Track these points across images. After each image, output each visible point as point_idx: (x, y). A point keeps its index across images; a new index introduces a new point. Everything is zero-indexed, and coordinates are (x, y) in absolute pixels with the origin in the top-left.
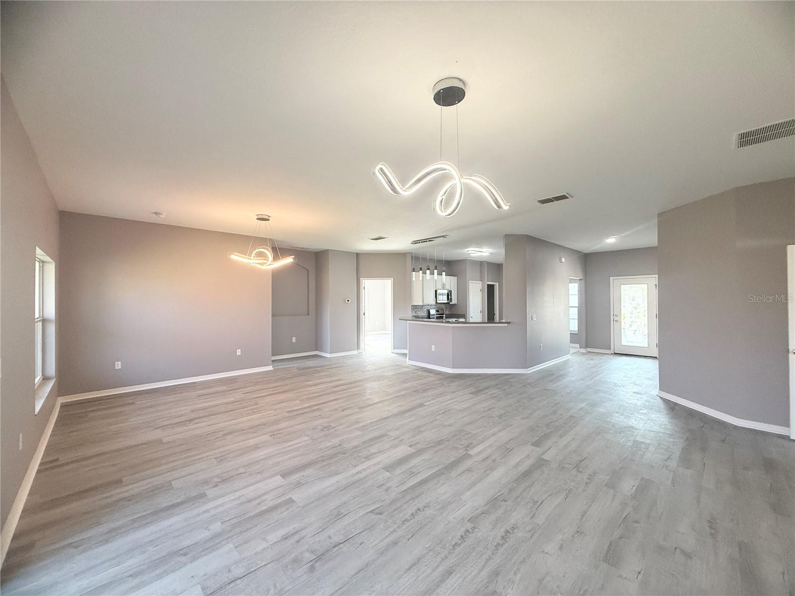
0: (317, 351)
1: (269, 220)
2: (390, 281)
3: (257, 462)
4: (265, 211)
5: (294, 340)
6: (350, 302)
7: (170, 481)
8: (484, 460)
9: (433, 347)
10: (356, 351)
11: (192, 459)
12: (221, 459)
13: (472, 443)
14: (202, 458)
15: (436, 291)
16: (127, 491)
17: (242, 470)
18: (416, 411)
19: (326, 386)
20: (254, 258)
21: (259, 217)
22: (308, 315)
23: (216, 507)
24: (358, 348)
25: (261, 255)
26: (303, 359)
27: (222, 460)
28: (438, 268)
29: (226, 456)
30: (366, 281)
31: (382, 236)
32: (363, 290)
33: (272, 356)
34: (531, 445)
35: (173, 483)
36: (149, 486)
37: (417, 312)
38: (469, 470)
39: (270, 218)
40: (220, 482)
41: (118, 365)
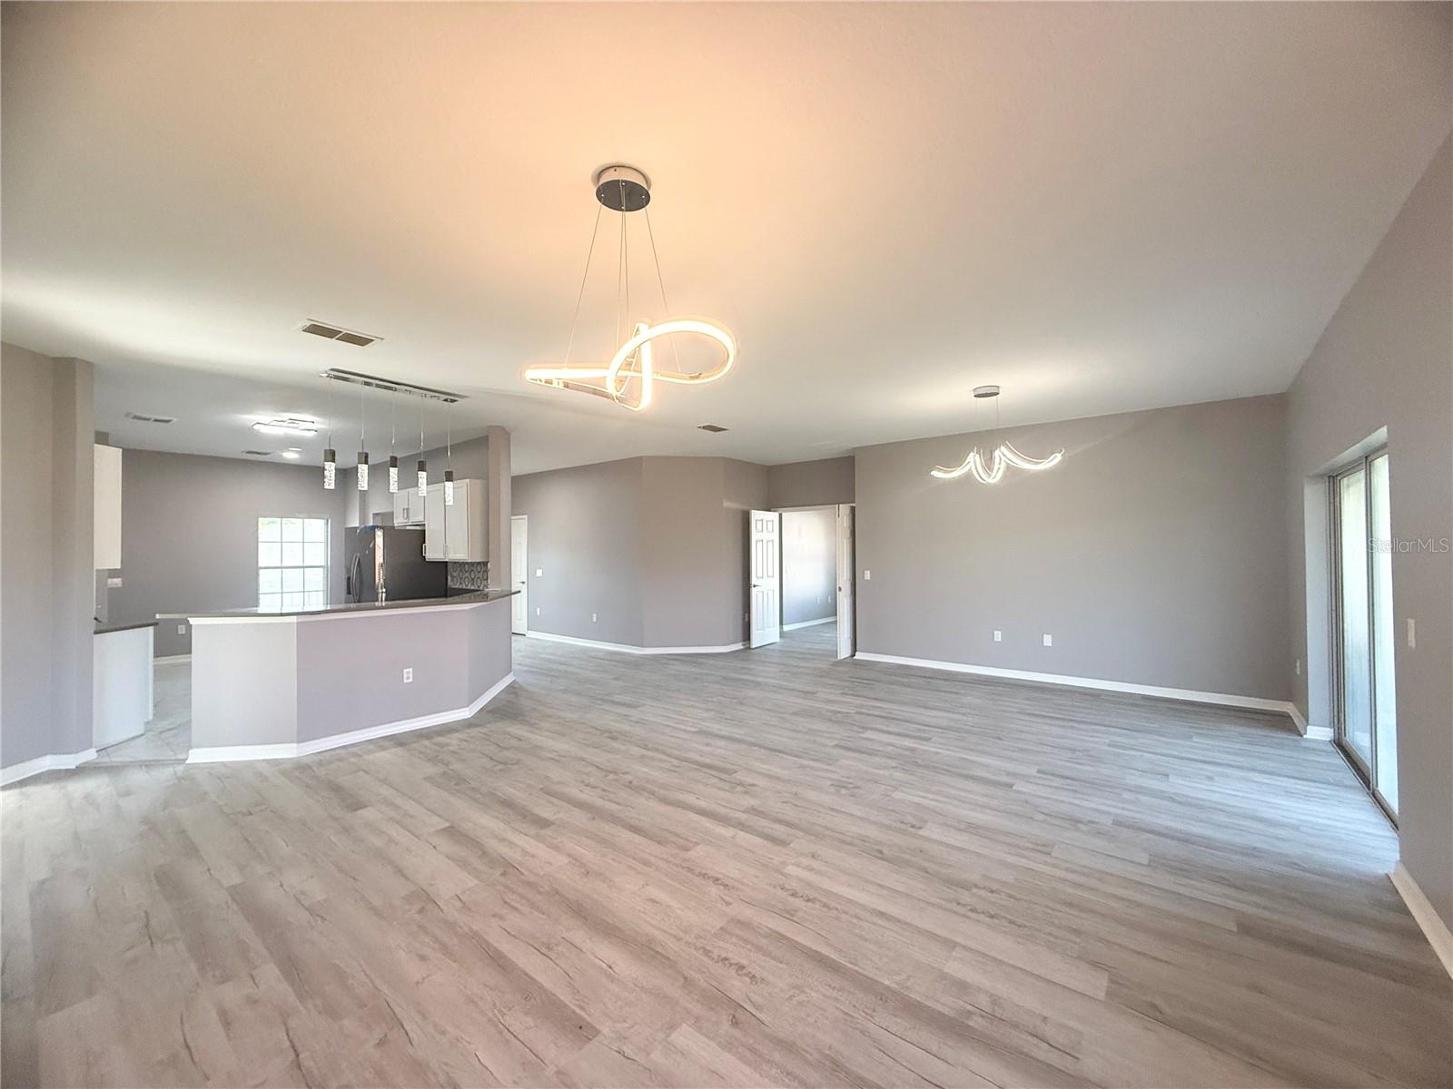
3: (1007, 813)
7: (1149, 866)
11: (1082, 880)
12: (1043, 849)
14: (1067, 870)
16: (1227, 897)
17: (1041, 817)
23: (1115, 807)
27: (1044, 845)
28: (427, 467)
29: (1031, 846)
35: (1145, 862)
36: (1184, 881)
40: (1081, 822)
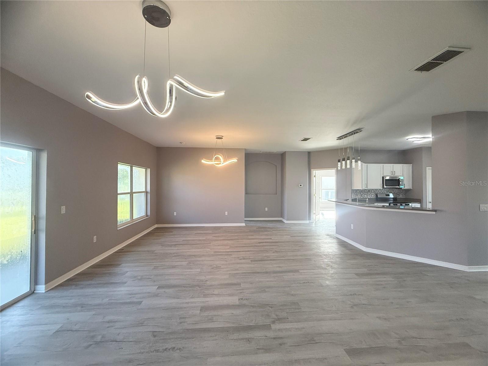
0: (282, 218)
1: (222, 138)
2: (334, 170)
4: (220, 134)
5: (266, 209)
6: (302, 186)
8: (274, 338)
9: (352, 225)
10: (308, 221)
13: (288, 318)
15: (383, 177)
18: (282, 275)
19: (256, 241)
20: (215, 161)
21: (217, 137)
22: (276, 194)
24: (310, 219)
25: (217, 159)
26: (266, 222)
30: (316, 171)
31: (307, 137)
32: (314, 178)
33: (245, 217)
34: (344, 350)
37: (363, 195)
38: (249, 340)
39: (223, 138)
41: (175, 214)
